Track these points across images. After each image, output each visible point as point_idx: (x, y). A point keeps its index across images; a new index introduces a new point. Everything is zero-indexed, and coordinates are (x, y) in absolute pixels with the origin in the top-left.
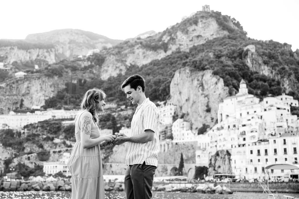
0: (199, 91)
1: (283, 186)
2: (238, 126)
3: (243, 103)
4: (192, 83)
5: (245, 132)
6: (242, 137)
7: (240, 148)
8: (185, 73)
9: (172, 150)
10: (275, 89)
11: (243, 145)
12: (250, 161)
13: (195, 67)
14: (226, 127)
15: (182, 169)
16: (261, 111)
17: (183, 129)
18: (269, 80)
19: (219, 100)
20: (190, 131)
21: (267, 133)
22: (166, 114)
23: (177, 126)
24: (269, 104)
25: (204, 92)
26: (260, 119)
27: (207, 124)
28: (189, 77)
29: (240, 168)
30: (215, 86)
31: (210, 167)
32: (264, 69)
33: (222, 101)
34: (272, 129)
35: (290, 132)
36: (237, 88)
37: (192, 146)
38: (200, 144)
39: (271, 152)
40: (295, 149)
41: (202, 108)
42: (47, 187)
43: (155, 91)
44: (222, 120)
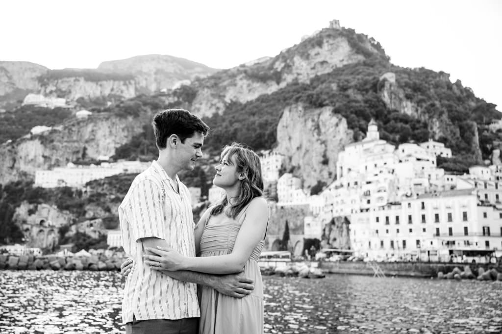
0: (313, 136)
1: (407, 267)
2: (361, 183)
3: (371, 152)
4: (305, 125)
5: (369, 191)
6: (365, 198)
7: (362, 213)
8: (297, 111)
9: (276, 216)
10: (419, 133)
11: (367, 210)
12: (375, 232)
13: (311, 103)
14: (345, 184)
15: (287, 243)
16: (394, 163)
17: (291, 188)
18: (412, 121)
19: (339, 148)
20: (300, 191)
21: (401, 193)
22: (271, 167)
23: (284, 183)
24: (406, 153)
25: (321, 137)
26: (391, 174)
27: (323, 181)
28: (303, 116)
29: (360, 242)
30: (335, 129)
31: (323, 239)
32: (406, 106)
33: (343, 149)
34: (407, 188)
35: (433, 192)
36: (365, 131)
37: (302, 210)
38: (313, 208)
39: (404, 220)
40: (437, 216)
41: (316, 159)
42: (71, 265)
43: (260, 136)
44: (342, 176)
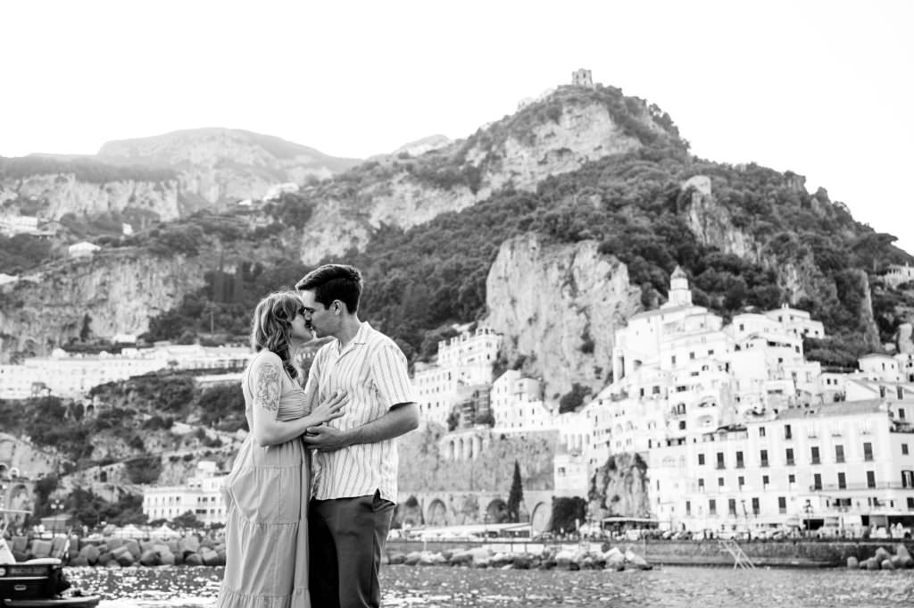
0: (563, 297)
1: (784, 550)
2: (667, 390)
3: (679, 330)
4: (546, 276)
5: (684, 406)
6: (677, 418)
7: (670, 448)
8: (527, 249)
9: (490, 455)
10: (762, 293)
11: (680, 441)
12: (697, 483)
13: (553, 232)
14: (634, 391)
15: (518, 506)
16: (727, 351)
17: (521, 398)
18: (746, 269)
19: (615, 321)
20: (539, 403)
21: (744, 407)
22: (475, 356)
23: (506, 389)
24: (748, 330)
25: (578, 300)
26: (724, 371)
27: (584, 384)
28: (538, 259)
29: (670, 502)
30: (606, 284)
31: (591, 499)
32: (734, 240)
33: (624, 322)
34: (755, 399)
35: (803, 406)
36: (663, 289)
37: (545, 443)
38: (566, 436)
39: (752, 459)
40: (815, 452)
41: (568, 342)
42: (152, 555)
43: (447, 295)
44: (623, 375)
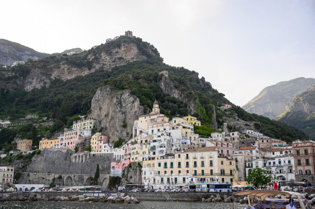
0: (117, 108)
1: (183, 196)
2: (150, 141)
3: (155, 121)
4: (112, 100)
5: (155, 147)
6: (152, 151)
7: (150, 161)
8: (106, 91)
9: (89, 161)
10: (182, 110)
11: (153, 158)
12: (158, 173)
13: (115, 86)
14: (139, 141)
15: (98, 179)
16: (170, 129)
17: (101, 143)
18: (178, 102)
19: (134, 117)
20: (107, 144)
21: (174, 148)
22: (86, 127)
23: (96, 139)
24: (177, 123)
25: (122, 109)
26: (168, 136)
27: (123, 138)
28: (110, 95)
29: (149, 179)
30: (132, 105)
31: (123, 177)
32: (175, 93)
33: (137, 118)
34: (178, 145)
35: (192, 148)
36: (151, 107)
37: (108, 158)
38: (116, 156)
39: (176, 165)
40: (195, 163)
41: (118, 123)
43: (77, 105)
44: (136, 136)
